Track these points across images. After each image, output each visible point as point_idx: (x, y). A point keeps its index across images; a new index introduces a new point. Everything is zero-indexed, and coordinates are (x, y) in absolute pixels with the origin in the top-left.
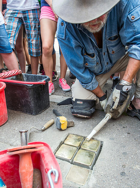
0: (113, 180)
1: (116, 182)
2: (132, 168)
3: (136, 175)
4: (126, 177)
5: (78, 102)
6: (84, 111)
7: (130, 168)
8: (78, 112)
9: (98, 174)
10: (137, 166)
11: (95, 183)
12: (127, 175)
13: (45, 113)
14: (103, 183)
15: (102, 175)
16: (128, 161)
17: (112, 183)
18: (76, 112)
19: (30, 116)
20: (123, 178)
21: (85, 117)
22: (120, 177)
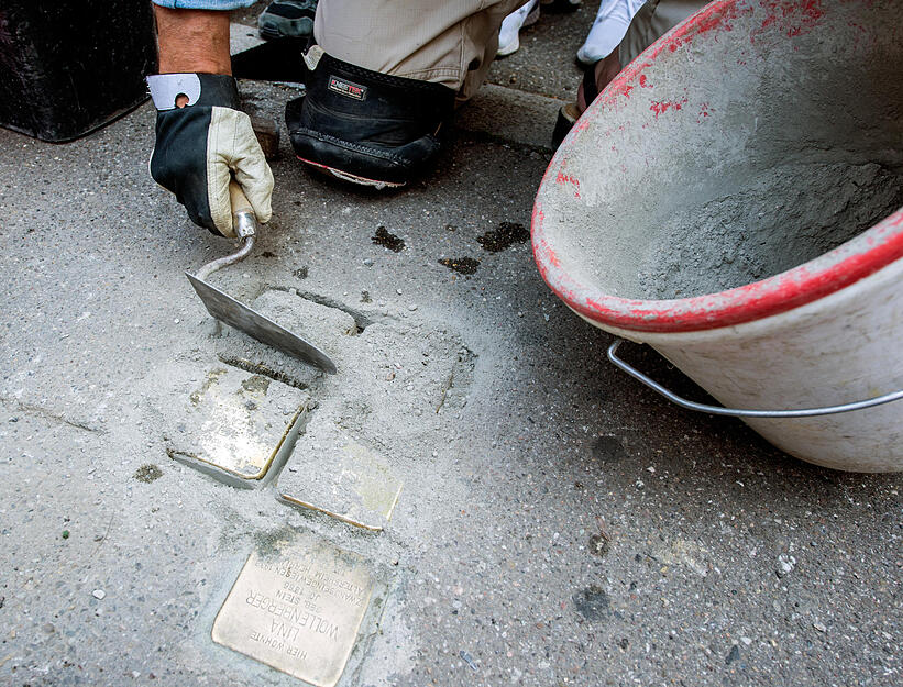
0: (525, 647)
1: (545, 665)
2: (652, 562)
3: (677, 616)
4: (613, 631)
5: (338, 85)
6: (370, 152)
7: (638, 558)
8: (330, 155)
9: (428, 600)
10: (681, 544)
11: (409, 670)
12: (618, 615)
13: (129, 132)
14: (463, 671)
15: (457, 605)
16: (626, 504)
17: (519, 673)
18: (321, 153)
19: (25, 144)
20: (591, 637)
21: (380, 185)
22: (570, 629)
